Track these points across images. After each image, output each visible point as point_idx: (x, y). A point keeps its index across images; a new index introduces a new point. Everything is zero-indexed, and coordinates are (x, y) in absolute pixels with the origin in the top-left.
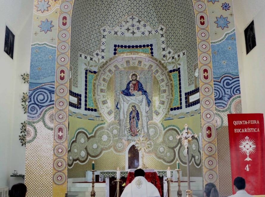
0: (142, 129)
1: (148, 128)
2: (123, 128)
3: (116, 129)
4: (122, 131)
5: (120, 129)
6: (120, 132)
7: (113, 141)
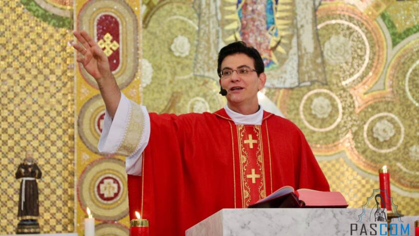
0: (290, 37)
1: (320, 32)
2: (213, 27)
3: (185, 31)
4: (208, 41)
5: (198, 32)
6: (197, 46)
7: (172, 85)
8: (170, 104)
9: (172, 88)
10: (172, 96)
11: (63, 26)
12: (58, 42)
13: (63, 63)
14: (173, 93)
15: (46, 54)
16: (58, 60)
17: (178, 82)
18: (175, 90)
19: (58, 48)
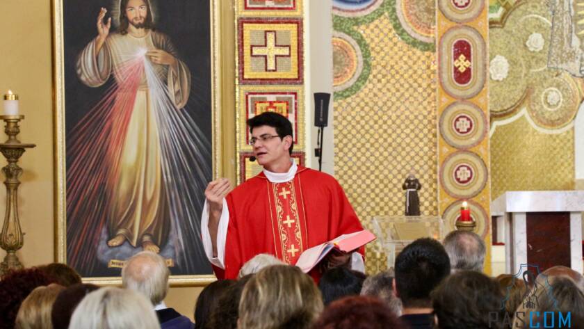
2: (566, 22)
4: (561, 36)
5: (552, 28)
6: (551, 41)
7: (527, 78)
8: (525, 94)
9: (527, 80)
10: (528, 87)
11: (428, 50)
12: (424, 62)
13: (427, 78)
14: (528, 84)
15: (415, 72)
16: (425, 76)
17: (532, 75)
18: (530, 82)
19: (424, 67)
